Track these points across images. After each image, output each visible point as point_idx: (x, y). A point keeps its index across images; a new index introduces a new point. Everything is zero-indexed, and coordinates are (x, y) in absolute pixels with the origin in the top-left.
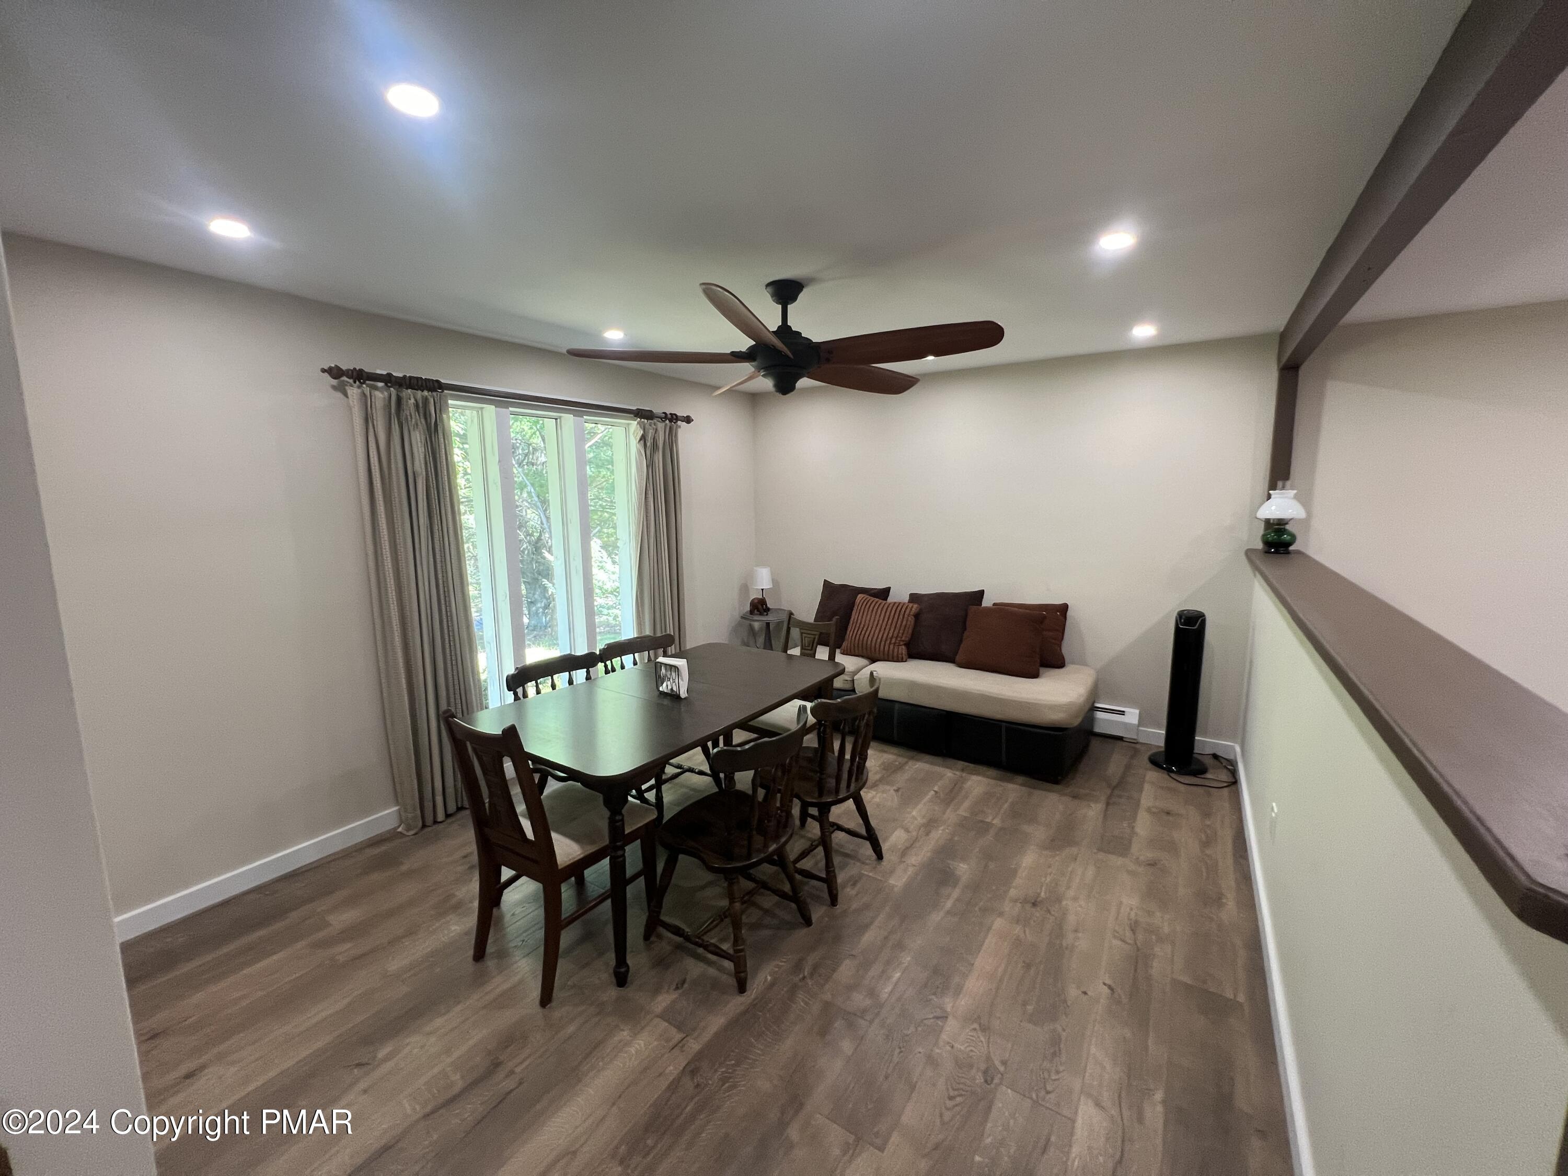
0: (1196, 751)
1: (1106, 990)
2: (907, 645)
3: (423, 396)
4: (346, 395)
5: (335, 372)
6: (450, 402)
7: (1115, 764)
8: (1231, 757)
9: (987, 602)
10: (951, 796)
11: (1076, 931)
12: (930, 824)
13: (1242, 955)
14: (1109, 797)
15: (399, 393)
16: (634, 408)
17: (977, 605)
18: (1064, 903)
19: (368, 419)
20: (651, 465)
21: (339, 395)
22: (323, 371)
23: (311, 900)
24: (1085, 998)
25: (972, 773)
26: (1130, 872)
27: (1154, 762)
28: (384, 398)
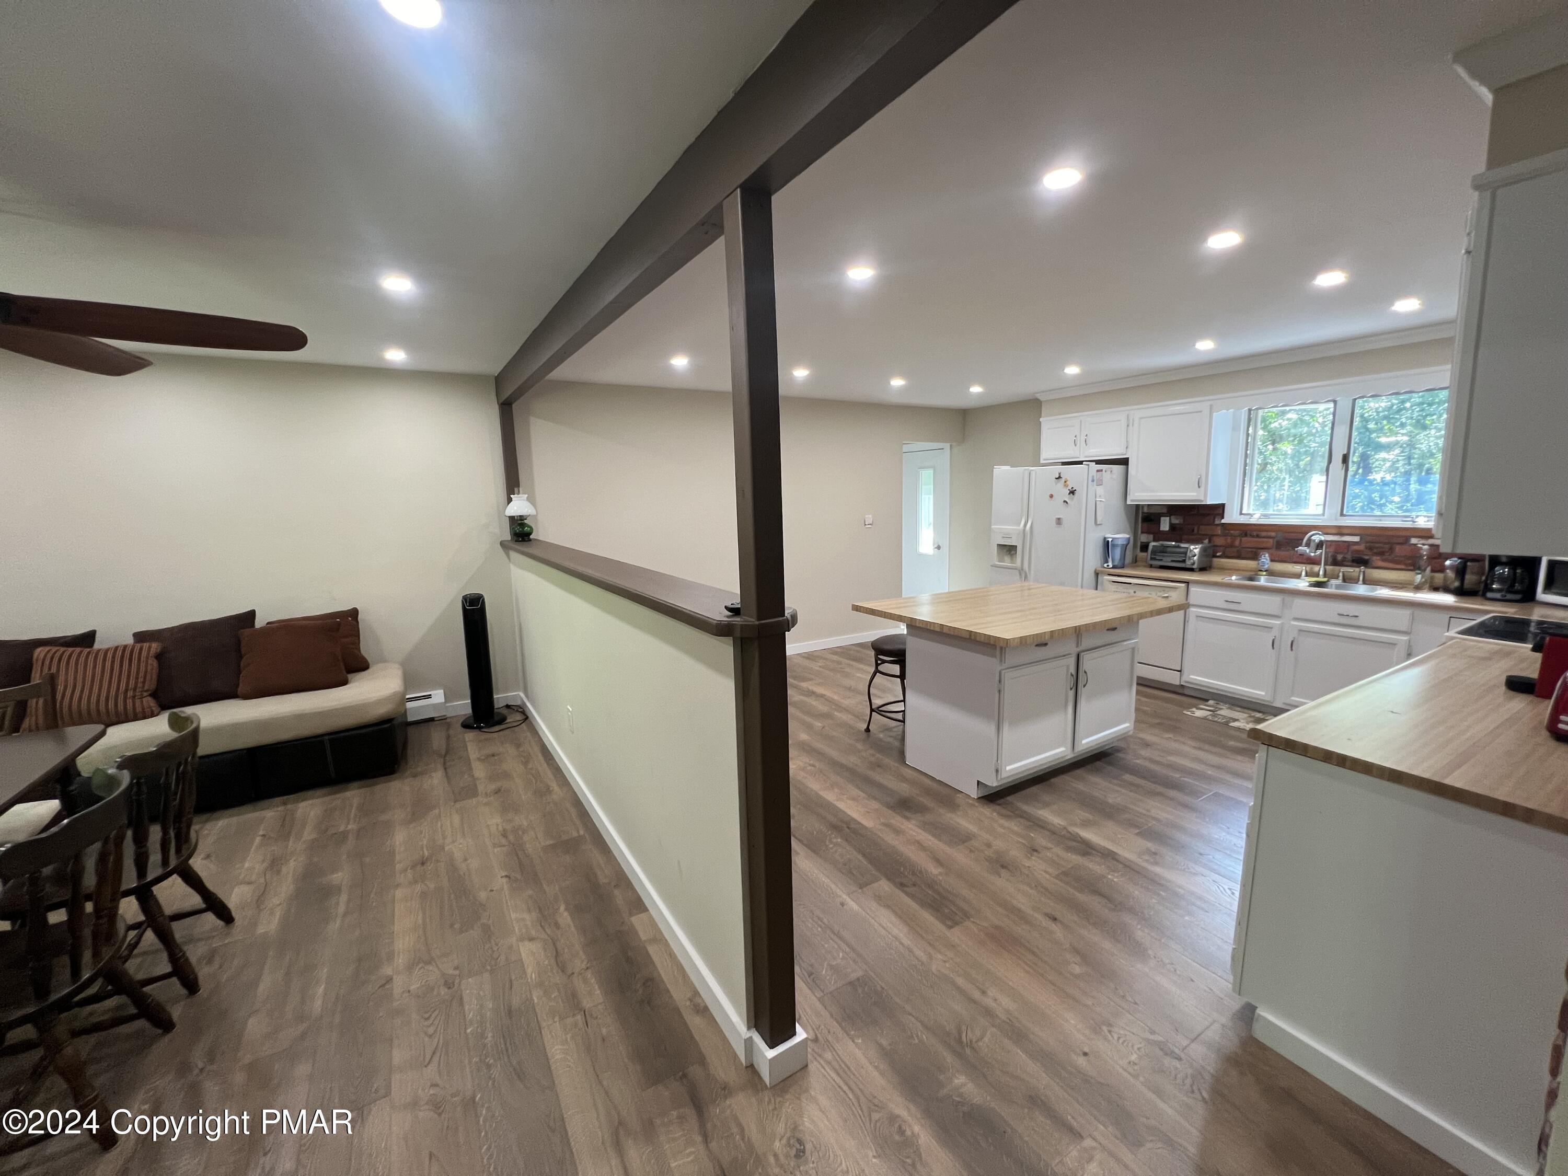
0: (496, 706)
1: (504, 880)
2: (154, 695)
7: (437, 738)
8: (519, 703)
9: (260, 622)
10: (285, 830)
11: (466, 860)
12: (275, 865)
13: (573, 811)
14: (445, 763)
17: (251, 627)
18: (446, 849)
24: (492, 893)
25: (297, 801)
26: (486, 804)
27: (466, 726)
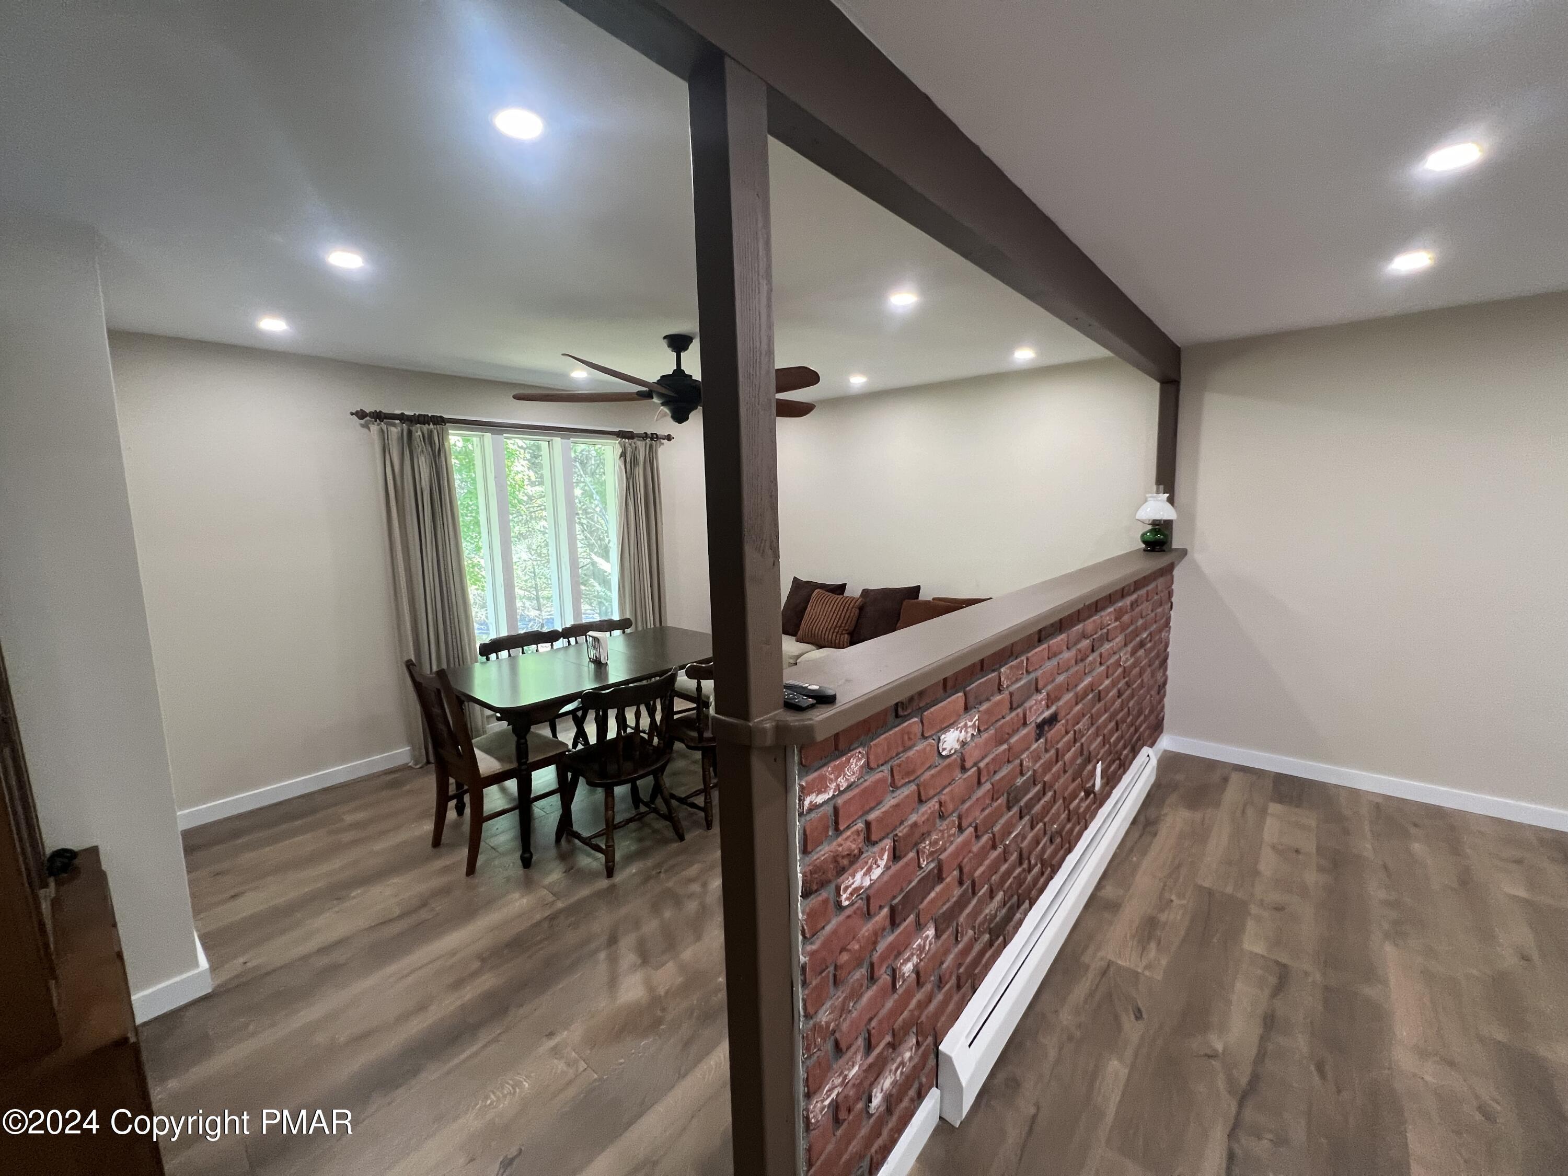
2: (851, 634)
3: (428, 429)
4: (369, 429)
5: (361, 415)
6: (450, 431)
9: (921, 596)
15: (411, 428)
16: (617, 430)
19: (385, 449)
20: (630, 476)
21: (365, 430)
22: (352, 414)
23: (336, 805)
28: (398, 433)
